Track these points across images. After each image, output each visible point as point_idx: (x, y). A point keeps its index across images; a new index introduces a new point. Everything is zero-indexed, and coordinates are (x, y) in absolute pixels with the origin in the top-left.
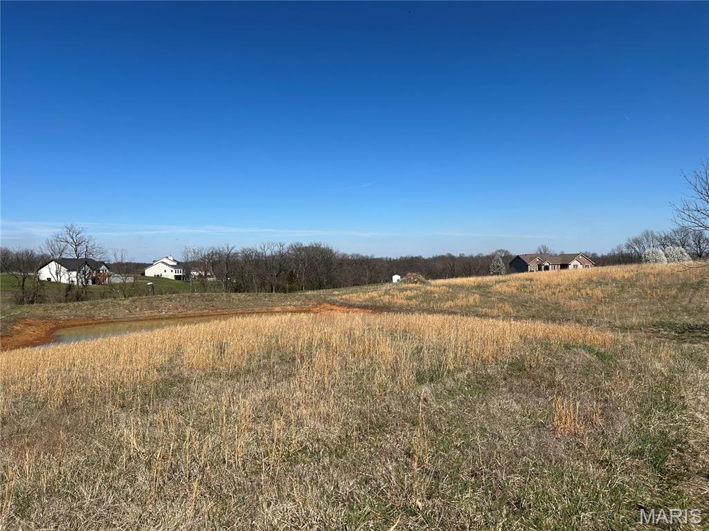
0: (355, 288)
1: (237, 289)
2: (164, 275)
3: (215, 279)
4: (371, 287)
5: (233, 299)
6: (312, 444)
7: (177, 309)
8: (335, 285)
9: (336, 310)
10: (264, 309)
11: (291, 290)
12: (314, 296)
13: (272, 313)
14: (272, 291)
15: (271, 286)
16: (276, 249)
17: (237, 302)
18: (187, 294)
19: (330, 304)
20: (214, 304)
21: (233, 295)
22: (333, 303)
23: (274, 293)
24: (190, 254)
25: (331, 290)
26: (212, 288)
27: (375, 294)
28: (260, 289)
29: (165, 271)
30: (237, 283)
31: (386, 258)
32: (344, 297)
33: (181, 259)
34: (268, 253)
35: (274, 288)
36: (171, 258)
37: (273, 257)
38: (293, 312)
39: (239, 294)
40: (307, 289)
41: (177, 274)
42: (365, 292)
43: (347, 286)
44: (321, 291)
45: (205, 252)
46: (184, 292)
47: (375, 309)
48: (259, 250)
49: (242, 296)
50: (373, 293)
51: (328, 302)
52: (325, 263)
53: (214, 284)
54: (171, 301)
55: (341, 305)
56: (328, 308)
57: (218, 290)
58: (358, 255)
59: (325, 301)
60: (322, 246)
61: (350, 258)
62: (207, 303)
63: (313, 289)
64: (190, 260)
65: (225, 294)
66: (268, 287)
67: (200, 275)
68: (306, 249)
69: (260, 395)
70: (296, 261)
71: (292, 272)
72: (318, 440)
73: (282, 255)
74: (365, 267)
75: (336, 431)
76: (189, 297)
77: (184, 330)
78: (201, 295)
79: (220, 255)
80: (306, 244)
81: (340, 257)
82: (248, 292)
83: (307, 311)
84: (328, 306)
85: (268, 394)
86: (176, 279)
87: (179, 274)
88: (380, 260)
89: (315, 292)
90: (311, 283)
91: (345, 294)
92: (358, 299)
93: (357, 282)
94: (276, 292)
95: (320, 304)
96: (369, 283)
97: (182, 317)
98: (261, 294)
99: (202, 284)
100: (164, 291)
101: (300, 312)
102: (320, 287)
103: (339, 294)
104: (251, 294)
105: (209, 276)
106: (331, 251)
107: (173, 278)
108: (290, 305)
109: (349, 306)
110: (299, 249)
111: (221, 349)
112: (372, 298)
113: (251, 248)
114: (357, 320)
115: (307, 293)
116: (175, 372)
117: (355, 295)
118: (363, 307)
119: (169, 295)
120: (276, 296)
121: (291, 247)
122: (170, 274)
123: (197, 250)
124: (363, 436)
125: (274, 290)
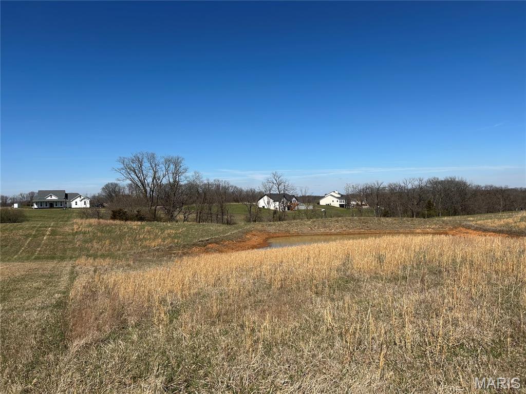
0: (489, 215)
1: (386, 215)
2: (333, 204)
3: (368, 206)
4: (505, 214)
5: (383, 222)
6: (467, 341)
7: (342, 228)
8: (467, 211)
9: (471, 234)
10: (407, 230)
11: (429, 216)
12: (450, 221)
13: (412, 233)
14: (413, 217)
15: (413, 213)
16: (416, 183)
17: (386, 225)
18: (349, 218)
19: (466, 228)
20: (368, 226)
21: (383, 219)
22: (469, 227)
23: (415, 218)
24: (350, 189)
25: (465, 216)
26: (366, 214)
27: (510, 220)
28: (403, 215)
29: (333, 201)
30: (385, 210)
31: (521, 188)
32: (479, 222)
33: (344, 193)
34: (410, 187)
35: (415, 214)
36: (337, 192)
37: (414, 190)
38: (434, 234)
39: (387, 219)
40: (443, 215)
41: (341, 203)
42: (500, 219)
43: (481, 213)
44: (457, 217)
45: (361, 187)
46: (346, 216)
47: (511, 233)
48: (402, 185)
49: (389, 219)
50: (508, 220)
51: (463, 226)
52: (460, 194)
53: (367, 211)
54: (338, 222)
55: (476, 229)
56: (464, 231)
57: (371, 215)
58: (491, 186)
59: (460, 225)
60: (457, 180)
61: (483, 189)
62: (364, 224)
63: (449, 215)
64: (350, 193)
65: (376, 218)
66: (410, 213)
67: (357, 204)
68: (442, 182)
69: (415, 297)
70: (433, 193)
71: (430, 201)
72: (473, 340)
73: (421, 188)
74: (500, 196)
75: (489, 337)
76: (350, 220)
77: (350, 243)
78: (359, 219)
79: (371, 188)
80: (442, 178)
81: (474, 188)
82: (394, 216)
83: (446, 234)
84: (464, 230)
85: (422, 297)
86: (340, 207)
87: (343, 203)
88: (515, 190)
89: (451, 218)
90: (447, 210)
91: (479, 220)
92: (493, 225)
93: (491, 209)
94: (416, 217)
95: (456, 228)
96: (503, 211)
97: (345, 234)
98: (405, 219)
99: (359, 211)
100: (333, 216)
101: (440, 234)
102: (455, 213)
103: (472, 220)
104: (397, 218)
105: (363, 205)
106: (465, 184)
107: (338, 206)
108: (429, 228)
109: (484, 230)
110: (435, 183)
111: (380, 259)
112: (507, 224)
113: (395, 183)
114: (497, 243)
115: (443, 219)
116: (348, 273)
117: (490, 221)
118: (498, 232)
119: (337, 218)
120: (416, 220)
121: (429, 181)
122: (336, 204)
123: (355, 186)
124: (516, 342)
125: (415, 216)
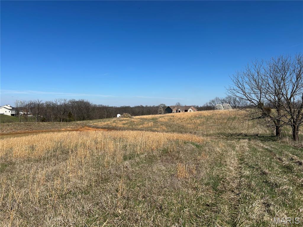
0: (100, 120)
1: (43, 121)
2: (5, 114)
3: (32, 115)
4: (107, 119)
5: (41, 125)
6: (74, 189)
7: (12, 130)
8: (90, 118)
9: (91, 130)
10: (56, 129)
11: (70, 121)
12: (81, 123)
13: (59, 131)
14: (60, 121)
15: (60, 119)
16: (63, 102)
17: (43, 127)
18: (17, 123)
19: (88, 127)
20: (31, 127)
21: (41, 123)
22: (90, 126)
23: (61, 122)
24: (18, 104)
25: (88, 121)
26: (30, 120)
27: (109, 122)
28: (54, 120)
29: (6, 112)
30: (43, 117)
31: (114, 107)
32: (95, 124)
33: (14, 106)
34: (59, 104)
35: (61, 120)
36: (9, 106)
37: (61, 106)
38: (69, 131)
39: (44, 123)
40: (77, 120)
41: (12, 113)
42: (104, 122)
43: (96, 119)
44: (84, 121)
45: (27, 103)
46: (15, 122)
47: (109, 129)
48: (54, 102)
49: (45, 123)
50: (108, 122)
51: (87, 126)
52: (86, 109)
53: (31, 118)
54: (8, 126)
55: (93, 127)
56: (87, 129)
57: (34, 121)
58: (101, 105)
59: (86, 125)
60: (85, 101)
61: (98, 106)
62: (28, 127)
63: (80, 120)
64: (19, 106)
65: (37, 123)
66: (58, 119)
67: (24, 114)
68: (77, 102)
69: (51, 169)
70: (72, 108)
71: (70, 113)
72: (77, 188)
73: (65, 105)
74: (105, 110)
75: (86, 183)
76: (18, 124)
77: (14, 140)
78: (25, 123)
79: (35, 104)
80: (77, 99)
81: (93, 106)
82: (49, 122)
83: (77, 130)
84: (87, 128)
85: (55, 168)
86: (12, 115)
87: (13, 113)
88: (112, 107)
89: (81, 122)
90: (80, 117)
91: (95, 122)
92: (101, 125)
93: (101, 117)
94: (62, 121)
95: (83, 127)
96: (106, 118)
97: (14, 134)
98: (55, 123)
99: (26, 118)
100: (5, 121)
101: (73, 131)
102: (84, 119)
103: (92, 123)
104: (50, 122)
105: (29, 114)
106: (89, 103)
107: (10, 115)
108: (69, 128)
109: (97, 128)
110: (74, 102)
111: (33, 148)
112: (108, 124)
113: (50, 101)
115: (77, 122)
116: (8, 160)
117: (100, 123)
118: (104, 128)
119: (8, 123)
120: (62, 123)
121: (70, 101)
122: (9, 113)
123: (22, 102)
124: (98, 184)
125: (61, 121)
